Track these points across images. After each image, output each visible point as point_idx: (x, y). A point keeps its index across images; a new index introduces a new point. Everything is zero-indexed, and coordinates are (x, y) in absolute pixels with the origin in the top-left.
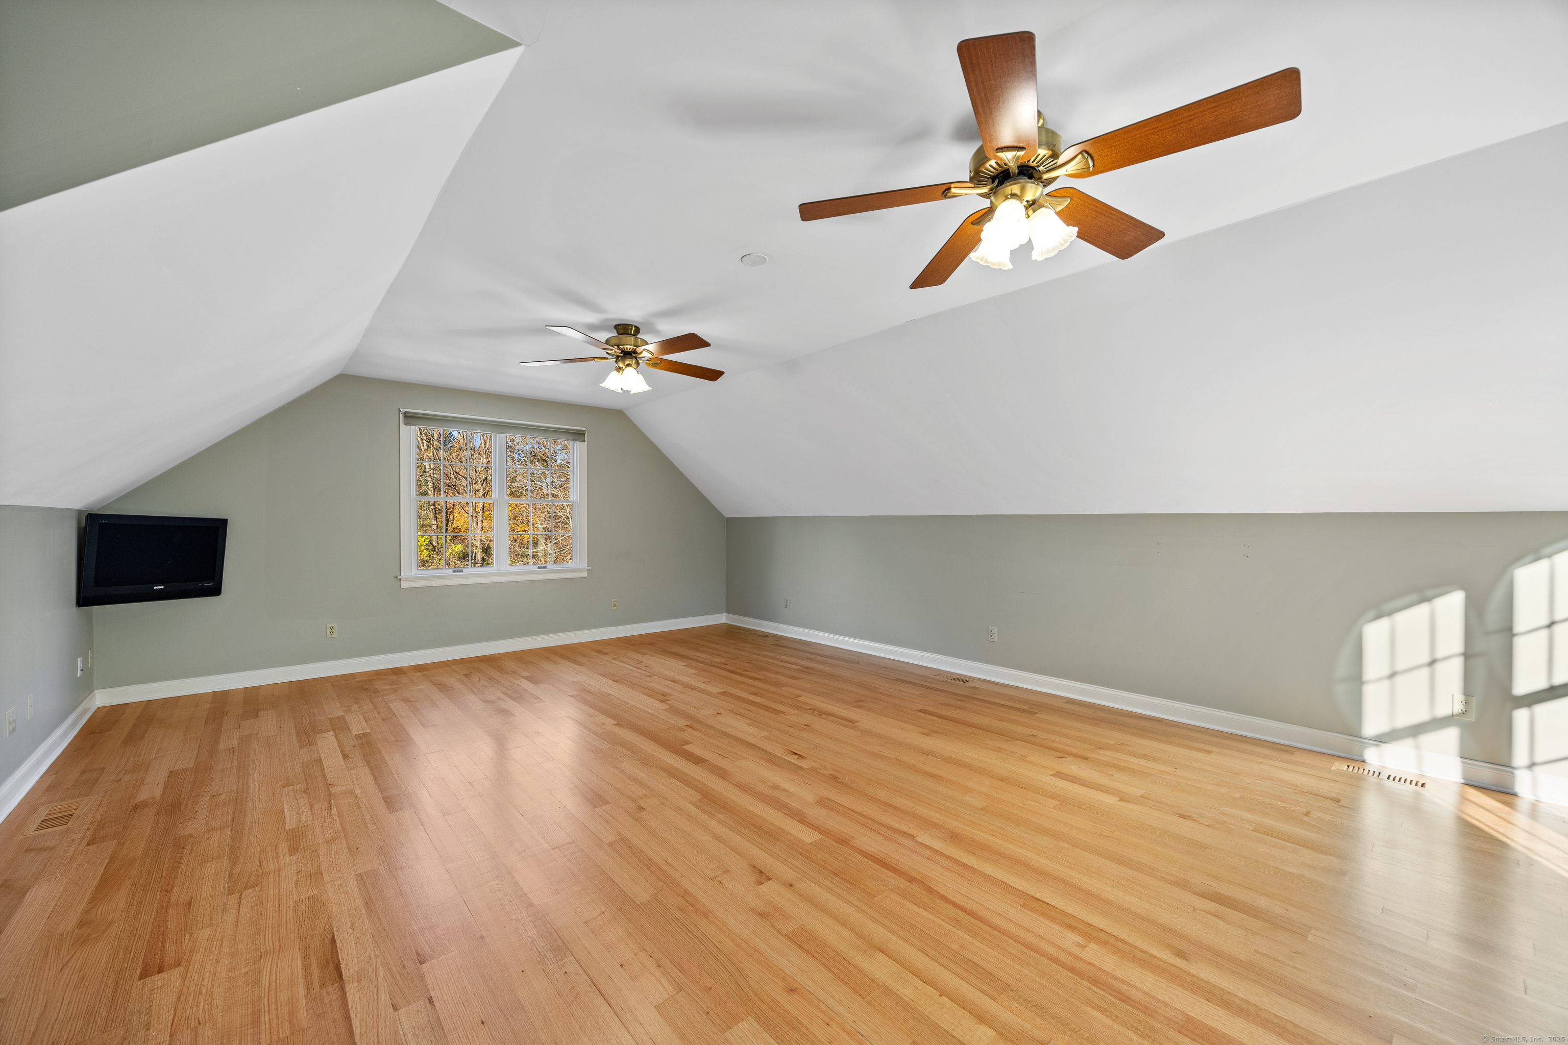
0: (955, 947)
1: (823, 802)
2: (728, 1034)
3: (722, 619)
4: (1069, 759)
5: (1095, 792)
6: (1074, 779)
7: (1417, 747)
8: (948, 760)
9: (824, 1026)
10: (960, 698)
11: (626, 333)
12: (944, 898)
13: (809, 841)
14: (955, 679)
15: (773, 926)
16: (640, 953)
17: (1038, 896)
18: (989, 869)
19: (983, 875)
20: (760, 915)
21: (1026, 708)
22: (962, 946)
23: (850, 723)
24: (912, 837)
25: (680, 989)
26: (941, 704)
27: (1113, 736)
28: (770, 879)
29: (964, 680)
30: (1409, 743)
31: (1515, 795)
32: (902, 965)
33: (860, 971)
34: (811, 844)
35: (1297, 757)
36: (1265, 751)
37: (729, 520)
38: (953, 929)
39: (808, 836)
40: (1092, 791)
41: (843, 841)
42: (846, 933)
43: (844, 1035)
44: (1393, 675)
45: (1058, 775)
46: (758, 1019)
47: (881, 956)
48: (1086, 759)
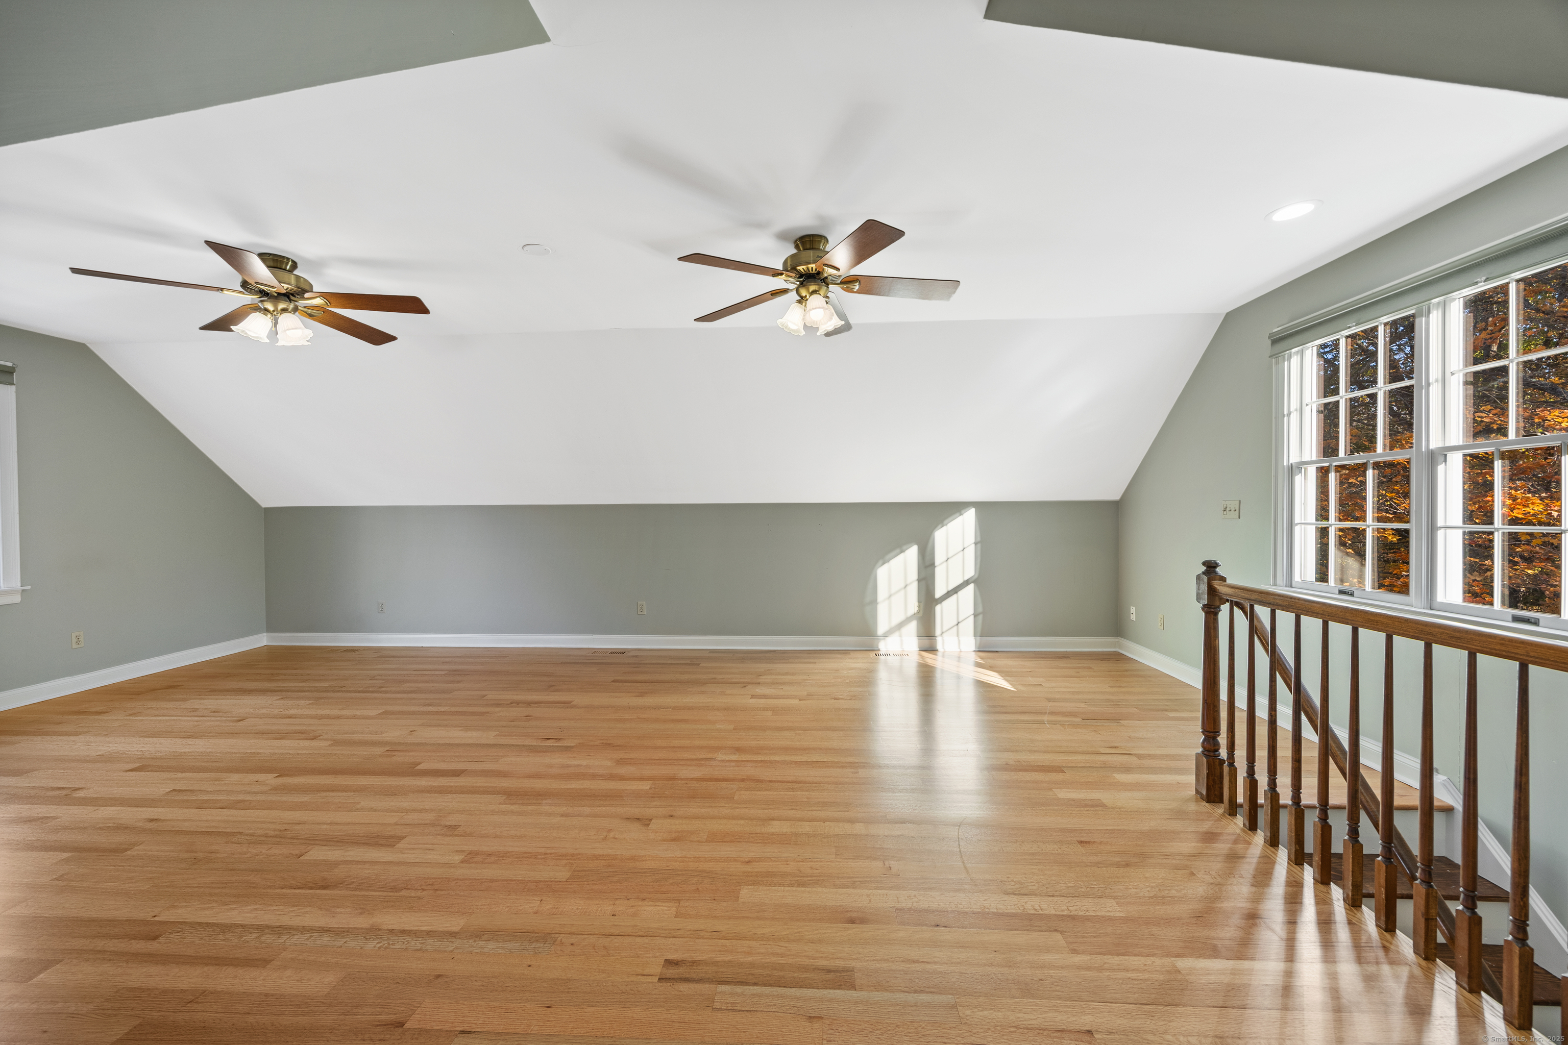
0: (806, 800)
1: (620, 762)
2: (740, 900)
3: (262, 640)
4: (750, 686)
5: (785, 700)
6: (765, 697)
7: (900, 636)
8: (676, 708)
9: (786, 866)
10: (636, 666)
11: (279, 266)
12: (771, 781)
13: (648, 788)
14: (612, 653)
15: (691, 841)
16: (616, 902)
17: (814, 760)
18: (778, 758)
19: (778, 762)
20: (674, 840)
21: (688, 662)
22: (808, 798)
23: (566, 704)
24: (714, 759)
25: (679, 901)
26: (624, 673)
27: (762, 667)
28: (651, 820)
29: (622, 652)
30: (897, 634)
31: (937, 650)
32: (790, 820)
33: (772, 834)
34: (650, 789)
35: (853, 655)
36: (838, 656)
37: (269, 511)
38: (794, 793)
39: (646, 786)
40: (781, 700)
41: (673, 779)
42: (742, 822)
43: (801, 863)
44: (890, 596)
45: (753, 697)
46: (748, 884)
47: (775, 822)
48: (759, 683)
